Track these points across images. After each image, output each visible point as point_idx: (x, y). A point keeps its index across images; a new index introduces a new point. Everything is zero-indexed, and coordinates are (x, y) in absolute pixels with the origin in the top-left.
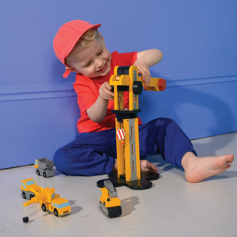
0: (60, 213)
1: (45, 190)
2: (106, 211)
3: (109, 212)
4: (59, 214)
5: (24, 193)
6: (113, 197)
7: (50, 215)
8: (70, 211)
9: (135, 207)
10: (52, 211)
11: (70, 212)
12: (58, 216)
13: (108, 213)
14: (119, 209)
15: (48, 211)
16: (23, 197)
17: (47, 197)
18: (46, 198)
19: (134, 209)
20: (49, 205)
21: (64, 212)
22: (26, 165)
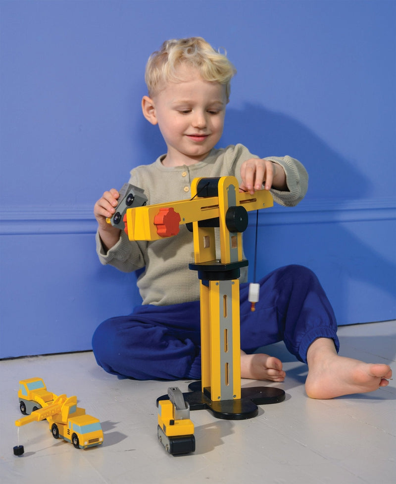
0: (83, 442)
1: (58, 400)
2: (167, 442)
3: (172, 445)
4: (81, 444)
5: (22, 404)
6: (181, 418)
7: (66, 445)
8: (101, 440)
9: (223, 439)
10: (69, 437)
11: (102, 442)
12: (79, 448)
13: (169, 446)
14: (190, 440)
15: (62, 437)
16: (21, 411)
17: (60, 411)
18: (60, 413)
19: (222, 443)
20: (65, 427)
21: (90, 441)
22: (36, 356)
